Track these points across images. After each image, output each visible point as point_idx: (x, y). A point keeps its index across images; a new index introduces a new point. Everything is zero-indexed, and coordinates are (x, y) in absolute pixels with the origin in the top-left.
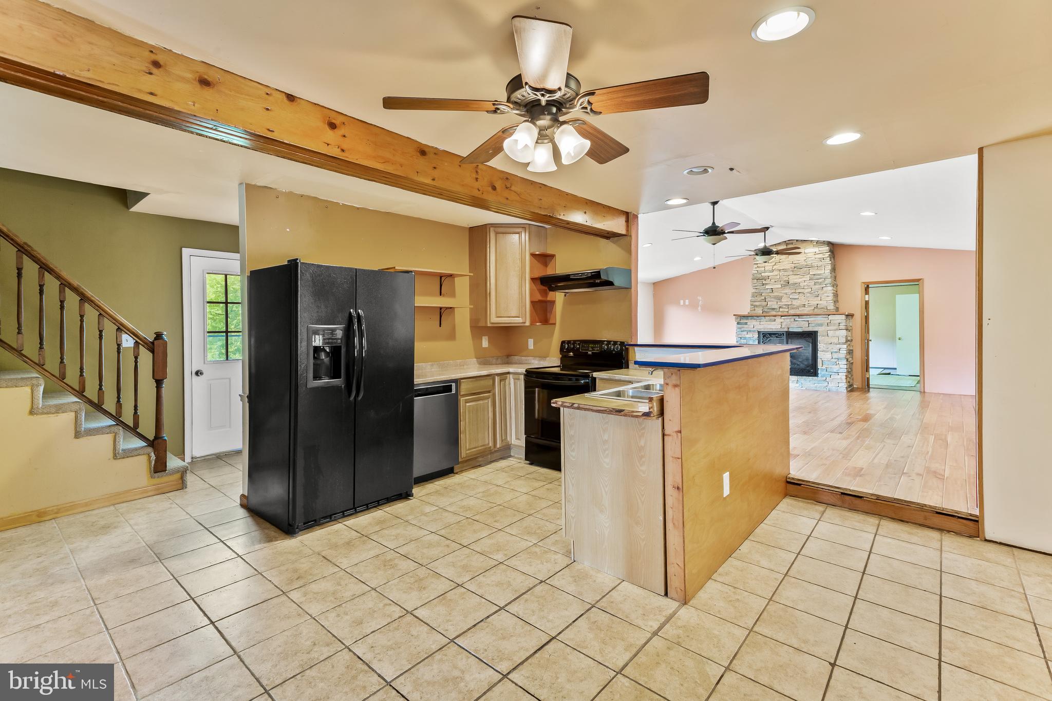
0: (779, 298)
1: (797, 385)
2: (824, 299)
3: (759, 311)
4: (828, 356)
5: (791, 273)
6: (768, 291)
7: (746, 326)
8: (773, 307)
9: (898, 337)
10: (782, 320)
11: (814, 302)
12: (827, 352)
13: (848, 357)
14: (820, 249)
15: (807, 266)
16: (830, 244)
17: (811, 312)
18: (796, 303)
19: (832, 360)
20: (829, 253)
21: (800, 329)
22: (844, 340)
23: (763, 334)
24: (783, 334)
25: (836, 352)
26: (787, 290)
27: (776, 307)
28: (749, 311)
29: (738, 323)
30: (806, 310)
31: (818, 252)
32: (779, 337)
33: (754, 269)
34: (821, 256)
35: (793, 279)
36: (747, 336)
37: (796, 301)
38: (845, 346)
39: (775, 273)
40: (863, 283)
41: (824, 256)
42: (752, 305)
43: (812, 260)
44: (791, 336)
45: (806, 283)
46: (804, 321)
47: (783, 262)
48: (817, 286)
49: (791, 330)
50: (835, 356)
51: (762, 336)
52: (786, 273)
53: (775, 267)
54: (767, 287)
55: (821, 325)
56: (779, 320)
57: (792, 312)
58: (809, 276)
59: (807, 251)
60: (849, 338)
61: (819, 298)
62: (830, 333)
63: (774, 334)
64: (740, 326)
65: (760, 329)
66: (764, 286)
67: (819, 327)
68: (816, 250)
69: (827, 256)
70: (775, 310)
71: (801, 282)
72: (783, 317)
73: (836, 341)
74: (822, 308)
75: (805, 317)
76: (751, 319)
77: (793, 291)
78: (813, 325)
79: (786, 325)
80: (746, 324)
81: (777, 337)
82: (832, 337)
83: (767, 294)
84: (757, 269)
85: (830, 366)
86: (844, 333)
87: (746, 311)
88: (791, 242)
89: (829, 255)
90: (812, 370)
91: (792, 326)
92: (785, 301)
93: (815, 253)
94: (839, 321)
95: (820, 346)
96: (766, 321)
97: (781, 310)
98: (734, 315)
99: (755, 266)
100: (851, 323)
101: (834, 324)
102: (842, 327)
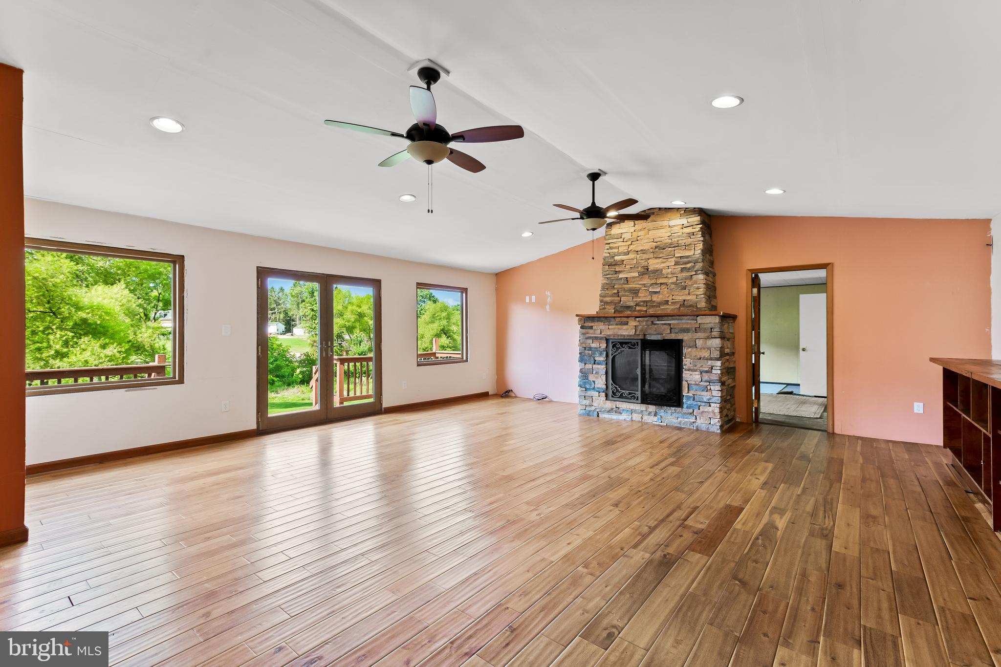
0: (635, 292)
1: (656, 419)
2: (693, 293)
3: (610, 310)
4: (696, 377)
5: (652, 255)
6: (622, 281)
7: (591, 331)
8: (628, 304)
9: (801, 347)
10: (637, 324)
11: (680, 297)
12: (695, 371)
13: (723, 379)
14: (689, 220)
15: (670, 245)
16: (701, 212)
17: (676, 312)
18: (656, 298)
19: (701, 383)
20: (701, 226)
21: (659, 336)
22: (716, 354)
23: (612, 343)
24: (637, 343)
25: (707, 372)
26: (646, 281)
27: (632, 304)
28: (598, 310)
29: (582, 328)
30: (669, 309)
31: (686, 224)
32: (632, 348)
33: (606, 251)
34: (689, 230)
35: (654, 264)
36: (593, 345)
37: (656, 295)
38: (719, 363)
39: (631, 256)
40: (749, 270)
41: (694, 230)
42: (601, 301)
43: (679, 236)
44: (648, 345)
45: (670, 270)
46: (665, 324)
47: (641, 239)
48: (685, 274)
49: (649, 338)
50: (706, 377)
51: (611, 346)
52: (645, 256)
53: (631, 247)
54: (621, 276)
55: (687, 331)
56: (633, 323)
57: (651, 311)
58: (673, 259)
59: (672, 223)
60: (727, 351)
61: (687, 291)
62: (699, 343)
63: (626, 343)
64: (584, 331)
65: (609, 335)
66: (618, 275)
67: (685, 334)
68: (684, 221)
69: (698, 229)
70: (630, 309)
71: (664, 268)
72: (637, 319)
73: (706, 354)
74: (690, 306)
75: (666, 318)
76: (598, 321)
77: (653, 281)
78: (676, 331)
79: (641, 330)
80: (591, 327)
81: (630, 348)
82: (701, 349)
83: (620, 286)
84: (610, 251)
85: (699, 393)
86: (717, 342)
87: (593, 309)
88: (652, 211)
89: (701, 228)
90: (674, 398)
91: (649, 331)
92: (643, 296)
93: (683, 227)
94: (710, 326)
95: (687, 362)
96: (617, 325)
97: (638, 308)
98: (577, 315)
99: (607, 246)
100: (728, 328)
101: (705, 330)
102: (715, 333)
